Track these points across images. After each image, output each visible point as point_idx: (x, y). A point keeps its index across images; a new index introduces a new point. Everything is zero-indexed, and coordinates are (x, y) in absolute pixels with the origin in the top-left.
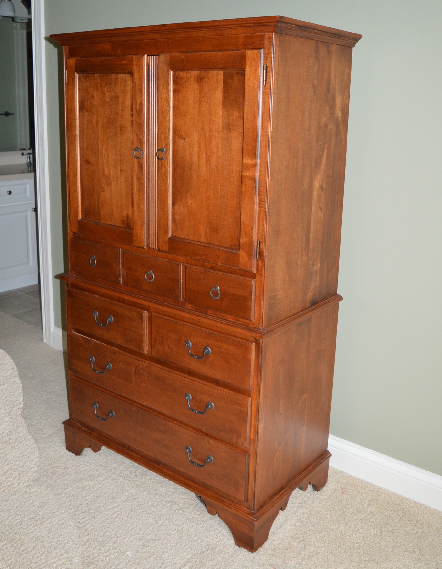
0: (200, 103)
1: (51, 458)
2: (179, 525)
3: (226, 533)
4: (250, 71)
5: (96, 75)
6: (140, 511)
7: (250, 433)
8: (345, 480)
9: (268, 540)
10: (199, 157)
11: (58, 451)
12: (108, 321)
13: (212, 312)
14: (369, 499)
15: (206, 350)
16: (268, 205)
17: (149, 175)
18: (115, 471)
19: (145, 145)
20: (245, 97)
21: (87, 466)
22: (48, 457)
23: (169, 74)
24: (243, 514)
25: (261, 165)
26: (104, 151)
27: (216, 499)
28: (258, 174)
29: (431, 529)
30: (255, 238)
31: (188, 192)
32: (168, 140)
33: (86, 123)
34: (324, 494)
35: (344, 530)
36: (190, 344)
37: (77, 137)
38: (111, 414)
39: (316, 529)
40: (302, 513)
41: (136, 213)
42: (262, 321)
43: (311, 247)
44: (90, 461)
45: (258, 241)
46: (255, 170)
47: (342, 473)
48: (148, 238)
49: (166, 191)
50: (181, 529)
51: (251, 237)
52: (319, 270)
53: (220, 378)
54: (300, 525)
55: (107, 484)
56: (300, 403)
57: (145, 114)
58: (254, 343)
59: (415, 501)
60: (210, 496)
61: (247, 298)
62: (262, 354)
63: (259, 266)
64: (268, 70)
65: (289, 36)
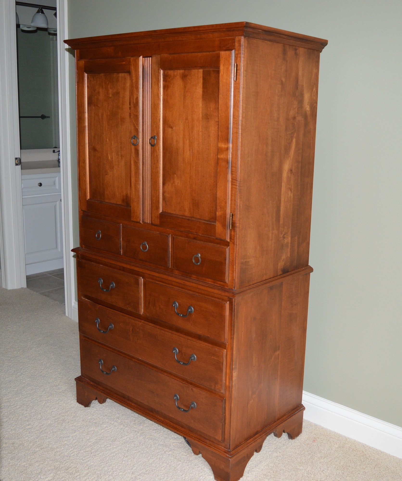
0: (185, 97)
1: (63, 408)
2: (167, 463)
3: (207, 470)
4: (223, 69)
5: (101, 74)
6: (136, 452)
7: (226, 380)
8: (317, 431)
9: (243, 477)
10: (184, 143)
11: (70, 404)
12: (110, 287)
13: (195, 276)
14: (337, 446)
15: (189, 309)
16: (239, 182)
17: (144, 160)
18: (118, 419)
19: (140, 134)
20: (220, 91)
21: (93, 415)
22: (60, 408)
23: (159, 73)
24: (220, 452)
25: (233, 148)
26: (108, 140)
27: (199, 440)
28: (230, 156)
29: (387, 471)
30: (228, 211)
31: (175, 174)
32: (159, 129)
33: (93, 116)
34: (298, 442)
35: (310, 470)
36: (176, 304)
37: (86, 128)
38: (113, 369)
39: (286, 469)
40: (275, 456)
41: (134, 193)
42: (235, 283)
43: (281, 222)
44: (96, 412)
45: (231, 214)
46: (228, 153)
47: (316, 426)
48: (143, 214)
49: (158, 173)
50: (169, 467)
51: (225, 211)
52: (290, 243)
53: (201, 333)
54: (272, 465)
55: (109, 430)
56: (273, 359)
57: (140, 107)
58: (228, 302)
59: (377, 449)
60: (194, 438)
61: (222, 264)
62: (234, 312)
63: (232, 236)
64: (238, 68)
65: (257, 40)
